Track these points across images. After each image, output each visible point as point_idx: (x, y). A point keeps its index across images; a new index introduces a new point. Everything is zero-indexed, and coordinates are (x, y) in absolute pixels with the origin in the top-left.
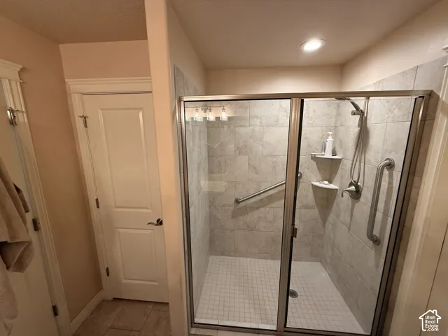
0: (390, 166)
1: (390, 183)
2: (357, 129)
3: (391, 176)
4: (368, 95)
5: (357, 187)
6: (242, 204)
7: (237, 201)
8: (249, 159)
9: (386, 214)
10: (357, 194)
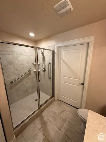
0: (50, 64)
1: (50, 67)
2: (42, 57)
3: (50, 65)
4: (44, 49)
5: (44, 69)
6: (14, 83)
7: (12, 82)
8: (14, 66)
9: (51, 73)
10: (45, 71)
